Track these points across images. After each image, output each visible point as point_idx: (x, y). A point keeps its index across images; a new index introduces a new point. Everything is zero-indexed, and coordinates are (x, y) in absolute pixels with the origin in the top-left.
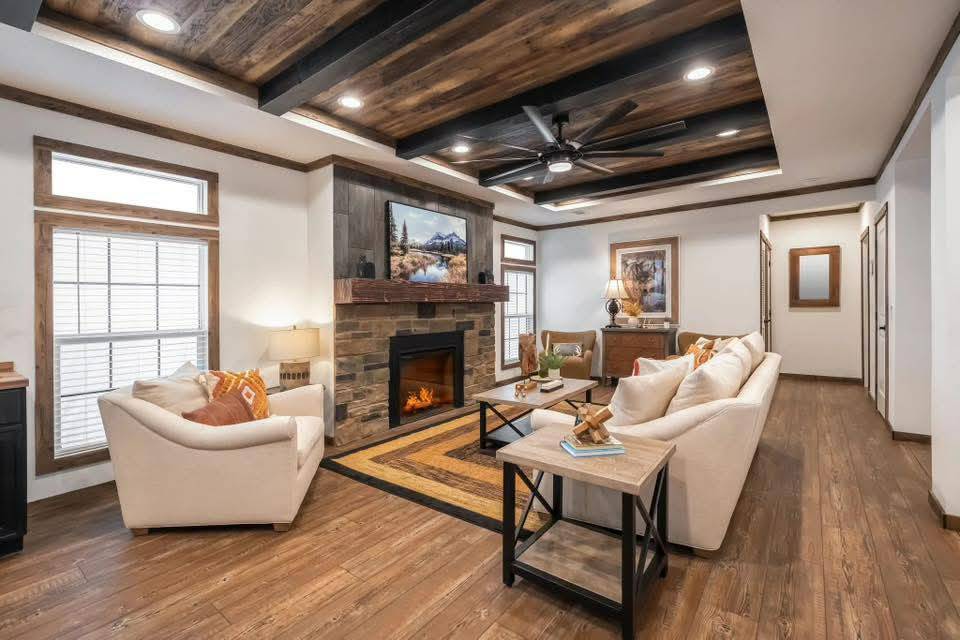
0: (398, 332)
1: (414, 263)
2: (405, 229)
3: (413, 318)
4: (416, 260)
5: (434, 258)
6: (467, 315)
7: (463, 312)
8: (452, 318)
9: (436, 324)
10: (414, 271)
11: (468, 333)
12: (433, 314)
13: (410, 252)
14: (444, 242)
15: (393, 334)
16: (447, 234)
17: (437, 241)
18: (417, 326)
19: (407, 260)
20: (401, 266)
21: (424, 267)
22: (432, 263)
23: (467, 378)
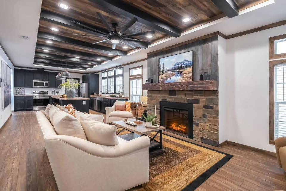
0: (162, 100)
1: (166, 77)
2: (164, 66)
3: (168, 96)
4: (167, 75)
5: (174, 73)
6: (194, 97)
7: (192, 95)
8: (185, 97)
9: (177, 98)
10: (166, 79)
11: (195, 105)
12: (175, 95)
13: (165, 73)
14: (179, 65)
15: (161, 100)
16: (181, 62)
17: (176, 66)
18: (169, 98)
19: (164, 76)
20: (162, 78)
21: (170, 77)
22: (174, 75)
23: (195, 127)
